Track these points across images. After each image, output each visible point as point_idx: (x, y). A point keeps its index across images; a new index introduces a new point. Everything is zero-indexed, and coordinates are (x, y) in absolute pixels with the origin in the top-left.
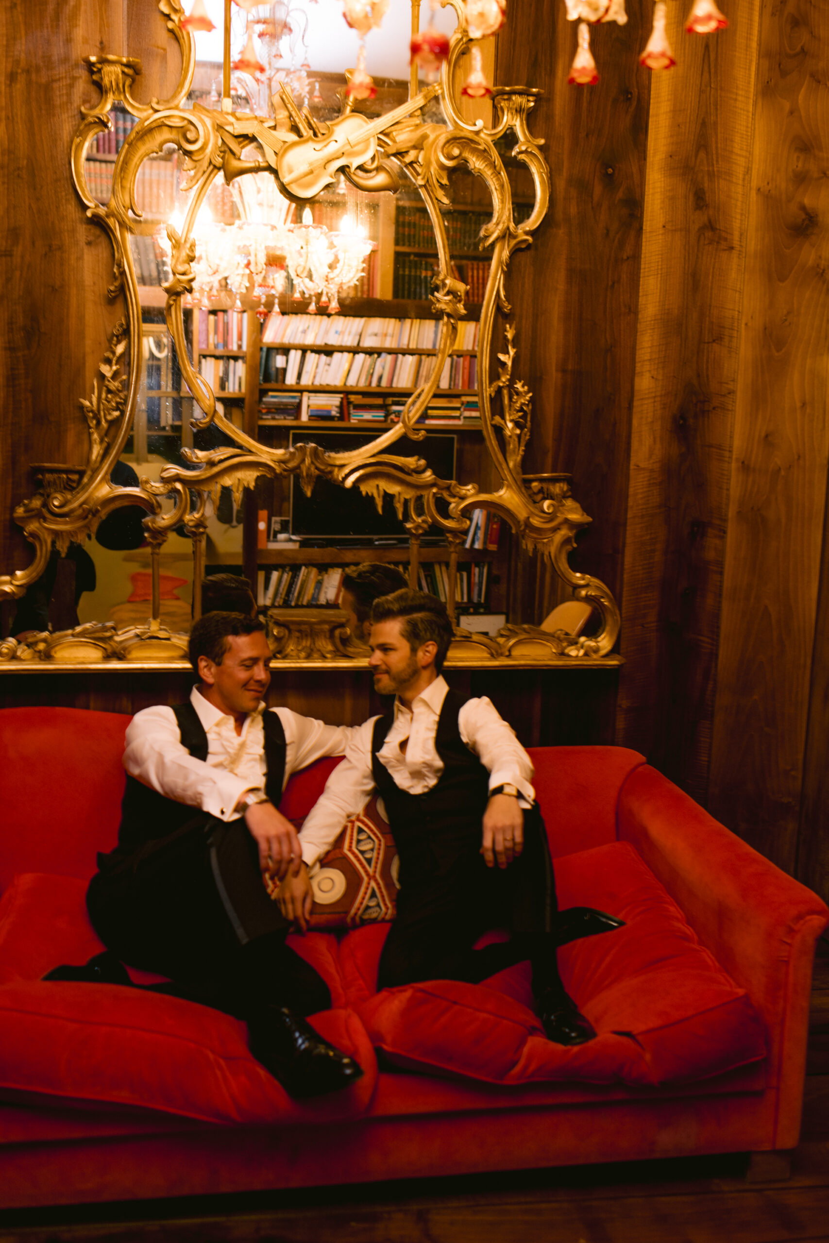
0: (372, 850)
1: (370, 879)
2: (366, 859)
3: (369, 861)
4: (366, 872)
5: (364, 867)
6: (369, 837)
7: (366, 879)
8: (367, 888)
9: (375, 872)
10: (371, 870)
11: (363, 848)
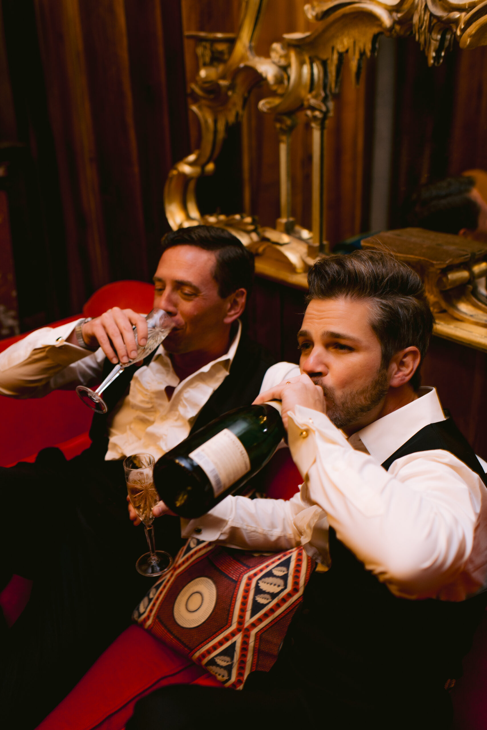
0: (273, 596)
1: (238, 630)
2: (255, 601)
3: (257, 607)
4: (242, 617)
5: (243, 610)
6: (285, 578)
7: (234, 626)
8: (226, 639)
9: (253, 625)
10: (248, 620)
11: (263, 586)
